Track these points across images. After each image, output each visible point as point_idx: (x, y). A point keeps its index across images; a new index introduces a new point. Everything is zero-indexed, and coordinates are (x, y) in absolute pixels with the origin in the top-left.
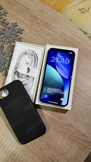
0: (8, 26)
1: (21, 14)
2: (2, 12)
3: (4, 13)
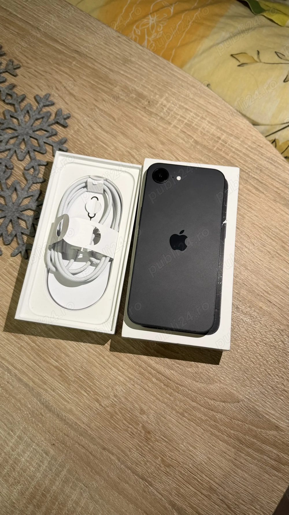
0: (23, 104)
1: (63, 69)
2: (4, 63)
3: (10, 67)
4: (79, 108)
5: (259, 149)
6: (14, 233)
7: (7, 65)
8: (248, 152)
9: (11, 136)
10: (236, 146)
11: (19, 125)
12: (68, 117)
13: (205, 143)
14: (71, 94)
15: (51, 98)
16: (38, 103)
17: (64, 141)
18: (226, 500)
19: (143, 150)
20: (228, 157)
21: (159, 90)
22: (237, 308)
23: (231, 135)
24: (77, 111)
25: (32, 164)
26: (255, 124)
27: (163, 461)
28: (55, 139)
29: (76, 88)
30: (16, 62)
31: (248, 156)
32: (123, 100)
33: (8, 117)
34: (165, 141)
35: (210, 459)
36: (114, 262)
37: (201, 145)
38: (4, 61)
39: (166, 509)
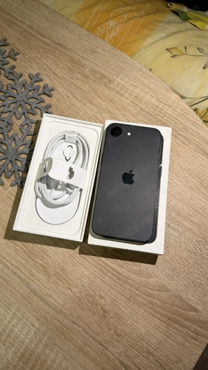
0: (21, 79)
1: (49, 56)
2: (8, 50)
3: (12, 54)
4: (60, 83)
5: (185, 115)
6: (13, 170)
7: (10, 52)
8: (177, 117)
9: (12, 102)
10: (170, 112)
11: (18, 94)
12: (52, 90)
13: (148, 110)
14: (54, 74)
15: (40, 76)
16: (31, 79)
17: (49, 106)
18: (159, 361)
19: (105, 114)
20: (164, 120)
21: (116, 72)
22: (169, 225)
23: (166, 105)
24: (58, 85)
25: (26, 122)
26: (183, 97)
27: (115, 332)
28: (43, 104)
29: (58, 70)
30: (16, 51)
31: (178, 120)
32: (91, 79)
33: (10, 88)
34: (120, 108)
35: (148, 331)
36: (83, 191)
37: (145, 111)
38: (7, 49)
39: (117, 366)
